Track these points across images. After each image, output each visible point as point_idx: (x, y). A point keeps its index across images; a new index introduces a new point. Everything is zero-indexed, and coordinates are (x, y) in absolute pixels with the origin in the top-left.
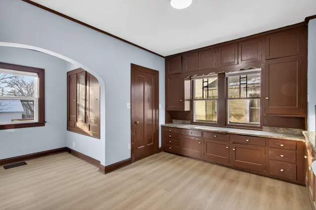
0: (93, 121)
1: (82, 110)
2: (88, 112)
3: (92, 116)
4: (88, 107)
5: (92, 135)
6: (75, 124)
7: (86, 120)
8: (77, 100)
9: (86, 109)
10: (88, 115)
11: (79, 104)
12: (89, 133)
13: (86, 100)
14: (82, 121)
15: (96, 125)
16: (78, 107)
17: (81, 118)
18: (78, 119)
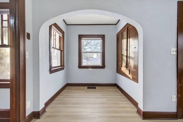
0: (132, 67)
1: (125, 58)
2: (129, 59)
3: (132, 63)
4: (129, 55)
5: (131, 78)
6: (121, 69)
7: (127, 66)
8: (122, 52)
9: (127, 57)
10: (129, 61)
11: (123, 54)
12: (129, 76)
13: (127, 50)
14: (125, 66)
15: (135, 70)
16: (122, 56)
17: (124, 64)
18: (122, 65)
